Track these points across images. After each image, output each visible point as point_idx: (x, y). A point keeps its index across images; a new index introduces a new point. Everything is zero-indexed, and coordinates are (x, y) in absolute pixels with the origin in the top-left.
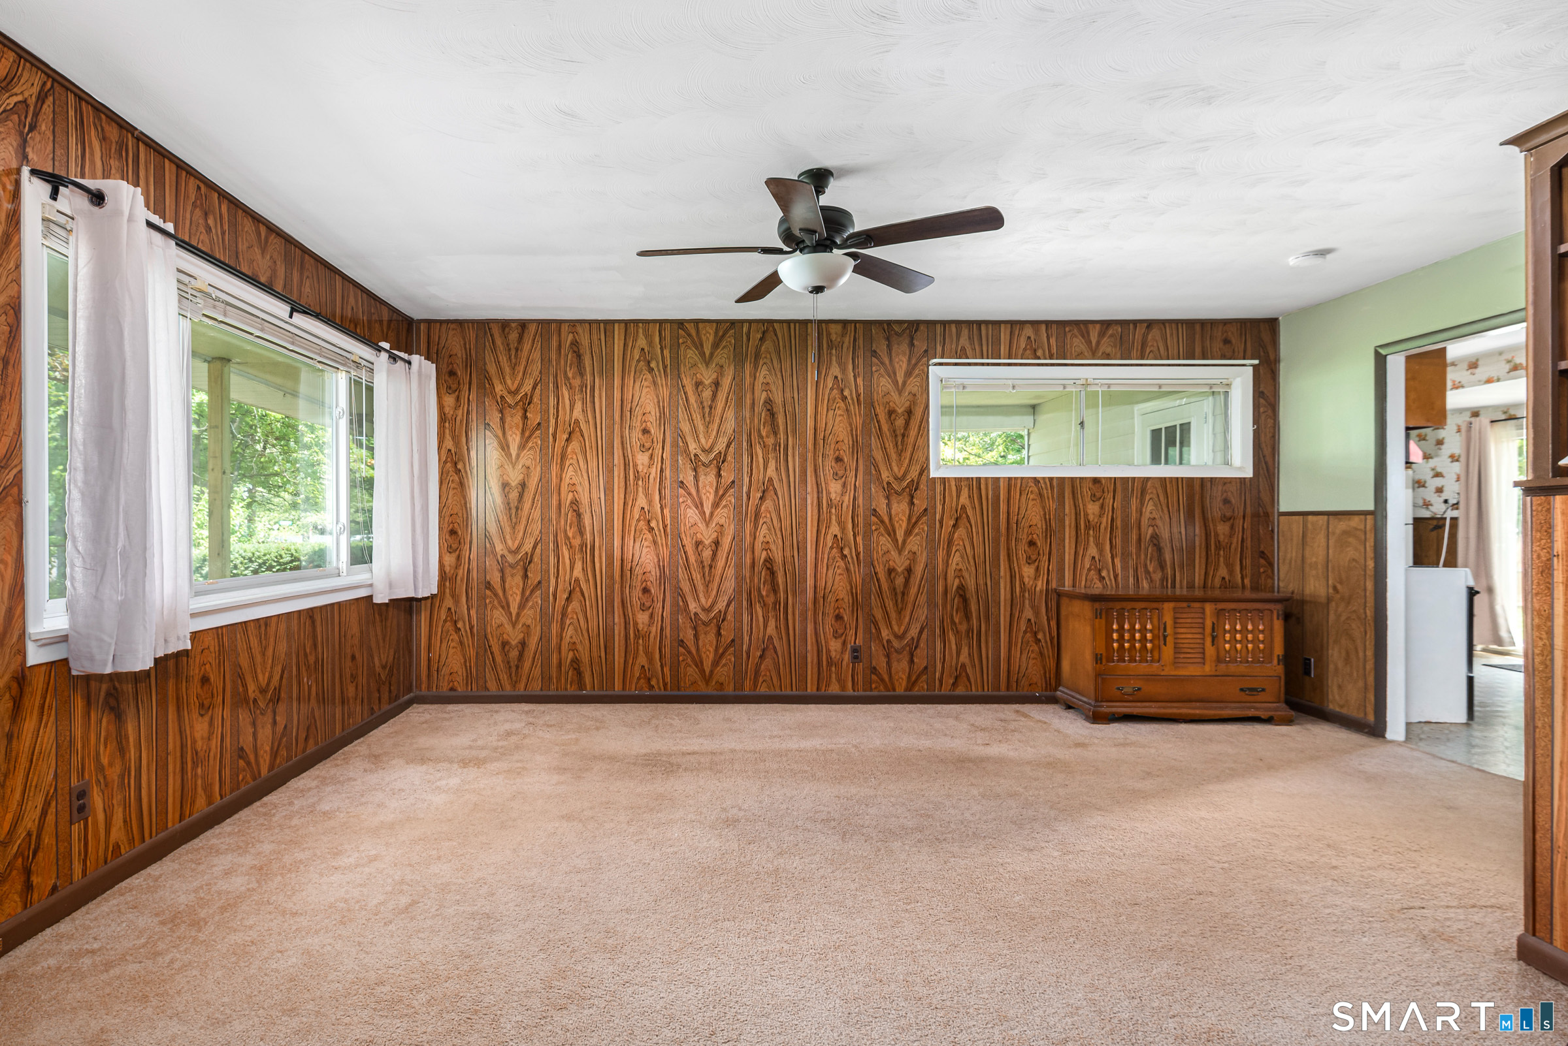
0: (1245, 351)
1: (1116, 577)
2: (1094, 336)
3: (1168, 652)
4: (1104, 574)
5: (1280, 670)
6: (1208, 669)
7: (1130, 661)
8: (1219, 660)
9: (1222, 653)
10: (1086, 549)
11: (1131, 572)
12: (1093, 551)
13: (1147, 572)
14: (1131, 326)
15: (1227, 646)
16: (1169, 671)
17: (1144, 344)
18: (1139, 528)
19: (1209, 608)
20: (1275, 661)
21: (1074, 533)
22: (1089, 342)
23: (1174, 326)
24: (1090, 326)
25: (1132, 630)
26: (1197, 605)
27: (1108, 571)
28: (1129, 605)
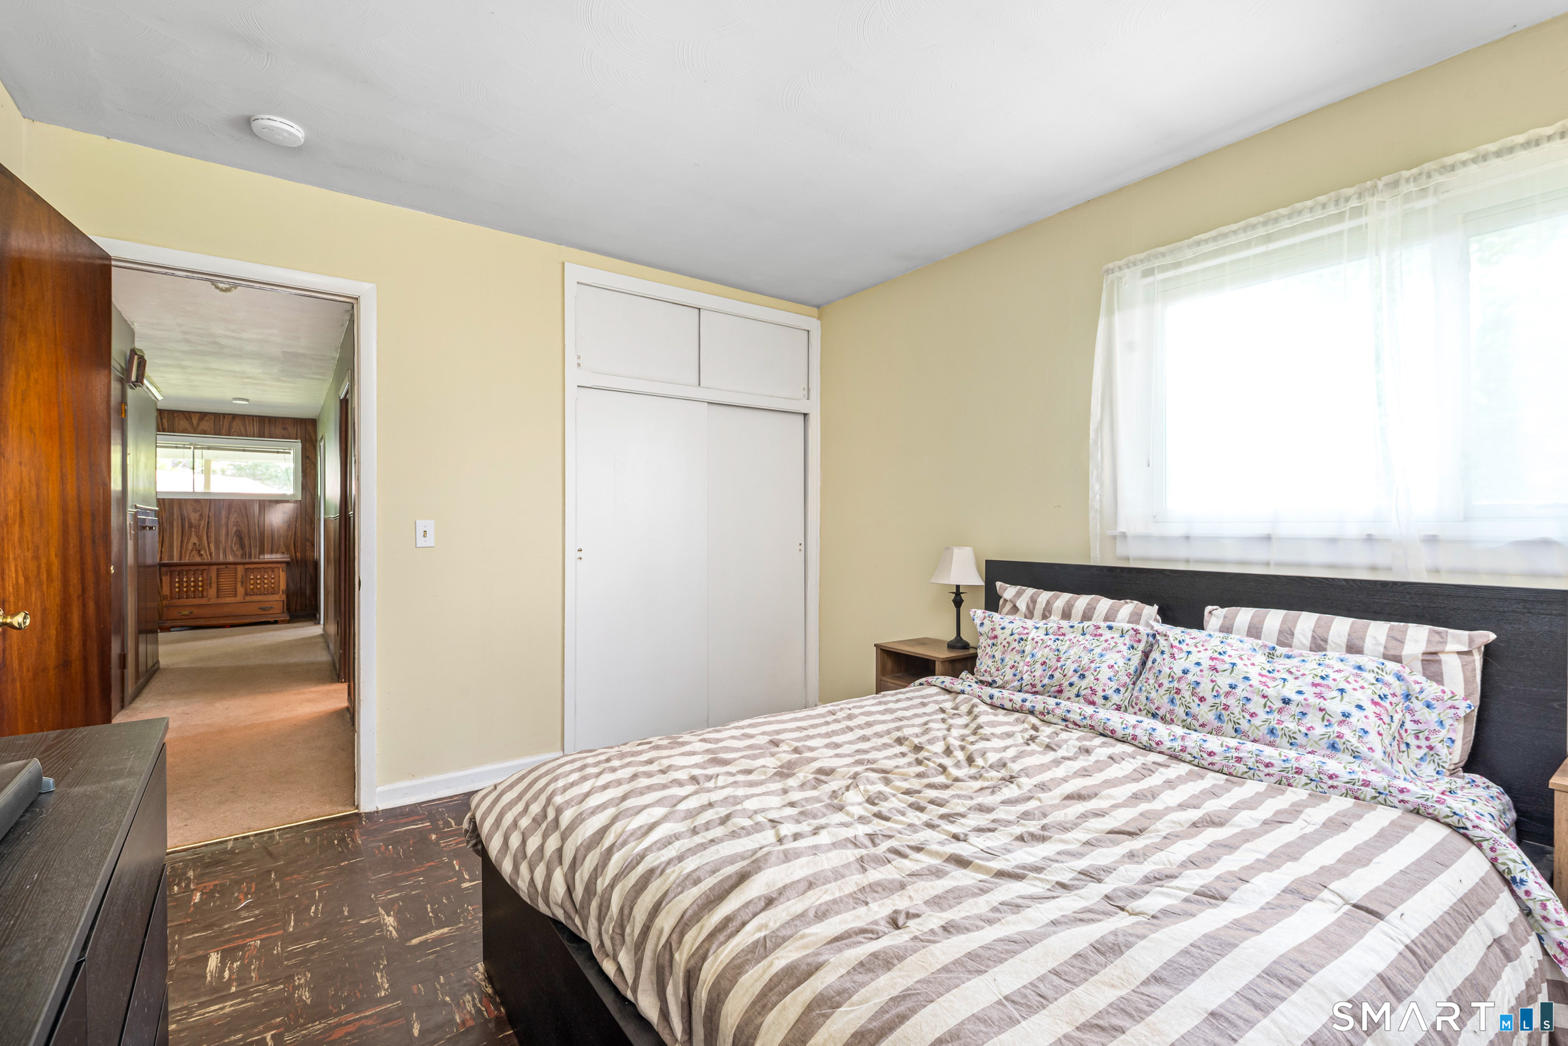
0: (297, 435)
1: (211, 554)
2: (195, 421)
3: (212, 592)
4: (202, 552)
5: (284, 597)
6: (239, 598)
7: (187, 598)
8: (246, 594)
9: (249, 590)
10: (189, 539)
11: (221, 551)
12: (194, 539)
13: (232, 550)
14: (221, 417)
15: (251, 587)
16: (214, 601)
17: (230, 427)
18: (227, 527)
19: (240, 568)
20: (281, 593)
21: (180, 530)
22: (192, 423)
23: (250, 418)
24: (192, 415)
25: (188, 582)
26: (232, 566)
27: (205, 551)
28: (186, 568)
